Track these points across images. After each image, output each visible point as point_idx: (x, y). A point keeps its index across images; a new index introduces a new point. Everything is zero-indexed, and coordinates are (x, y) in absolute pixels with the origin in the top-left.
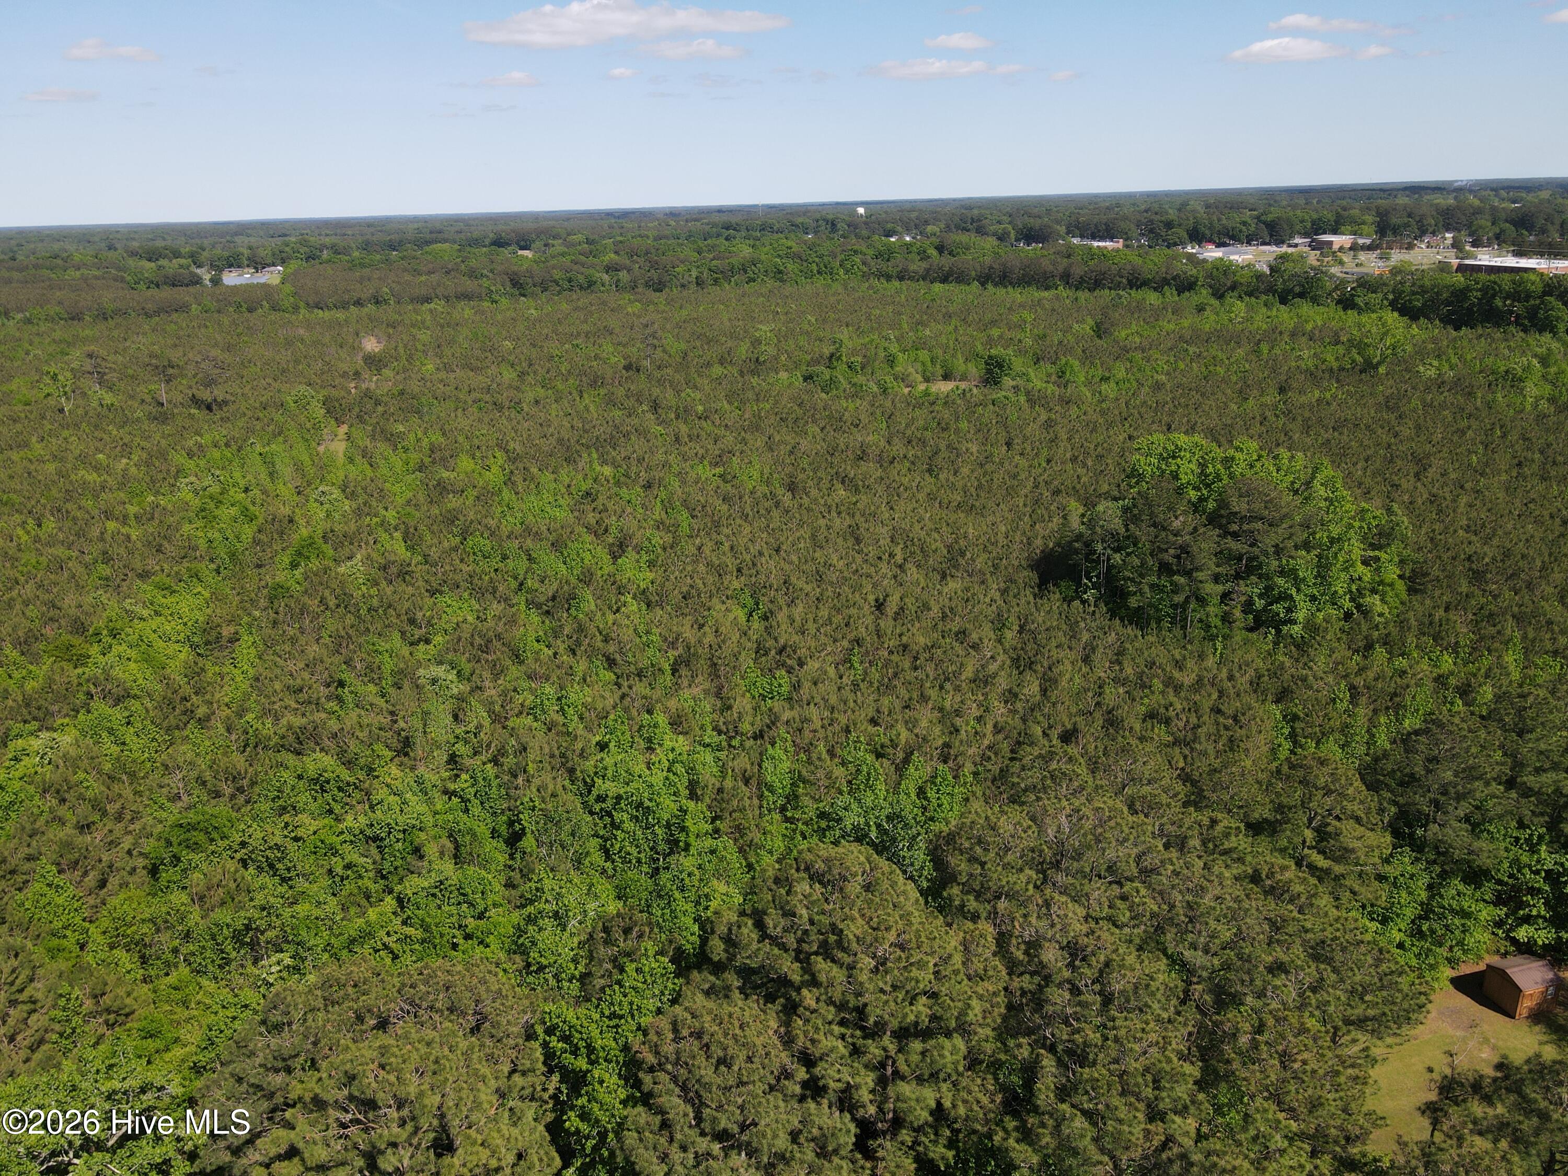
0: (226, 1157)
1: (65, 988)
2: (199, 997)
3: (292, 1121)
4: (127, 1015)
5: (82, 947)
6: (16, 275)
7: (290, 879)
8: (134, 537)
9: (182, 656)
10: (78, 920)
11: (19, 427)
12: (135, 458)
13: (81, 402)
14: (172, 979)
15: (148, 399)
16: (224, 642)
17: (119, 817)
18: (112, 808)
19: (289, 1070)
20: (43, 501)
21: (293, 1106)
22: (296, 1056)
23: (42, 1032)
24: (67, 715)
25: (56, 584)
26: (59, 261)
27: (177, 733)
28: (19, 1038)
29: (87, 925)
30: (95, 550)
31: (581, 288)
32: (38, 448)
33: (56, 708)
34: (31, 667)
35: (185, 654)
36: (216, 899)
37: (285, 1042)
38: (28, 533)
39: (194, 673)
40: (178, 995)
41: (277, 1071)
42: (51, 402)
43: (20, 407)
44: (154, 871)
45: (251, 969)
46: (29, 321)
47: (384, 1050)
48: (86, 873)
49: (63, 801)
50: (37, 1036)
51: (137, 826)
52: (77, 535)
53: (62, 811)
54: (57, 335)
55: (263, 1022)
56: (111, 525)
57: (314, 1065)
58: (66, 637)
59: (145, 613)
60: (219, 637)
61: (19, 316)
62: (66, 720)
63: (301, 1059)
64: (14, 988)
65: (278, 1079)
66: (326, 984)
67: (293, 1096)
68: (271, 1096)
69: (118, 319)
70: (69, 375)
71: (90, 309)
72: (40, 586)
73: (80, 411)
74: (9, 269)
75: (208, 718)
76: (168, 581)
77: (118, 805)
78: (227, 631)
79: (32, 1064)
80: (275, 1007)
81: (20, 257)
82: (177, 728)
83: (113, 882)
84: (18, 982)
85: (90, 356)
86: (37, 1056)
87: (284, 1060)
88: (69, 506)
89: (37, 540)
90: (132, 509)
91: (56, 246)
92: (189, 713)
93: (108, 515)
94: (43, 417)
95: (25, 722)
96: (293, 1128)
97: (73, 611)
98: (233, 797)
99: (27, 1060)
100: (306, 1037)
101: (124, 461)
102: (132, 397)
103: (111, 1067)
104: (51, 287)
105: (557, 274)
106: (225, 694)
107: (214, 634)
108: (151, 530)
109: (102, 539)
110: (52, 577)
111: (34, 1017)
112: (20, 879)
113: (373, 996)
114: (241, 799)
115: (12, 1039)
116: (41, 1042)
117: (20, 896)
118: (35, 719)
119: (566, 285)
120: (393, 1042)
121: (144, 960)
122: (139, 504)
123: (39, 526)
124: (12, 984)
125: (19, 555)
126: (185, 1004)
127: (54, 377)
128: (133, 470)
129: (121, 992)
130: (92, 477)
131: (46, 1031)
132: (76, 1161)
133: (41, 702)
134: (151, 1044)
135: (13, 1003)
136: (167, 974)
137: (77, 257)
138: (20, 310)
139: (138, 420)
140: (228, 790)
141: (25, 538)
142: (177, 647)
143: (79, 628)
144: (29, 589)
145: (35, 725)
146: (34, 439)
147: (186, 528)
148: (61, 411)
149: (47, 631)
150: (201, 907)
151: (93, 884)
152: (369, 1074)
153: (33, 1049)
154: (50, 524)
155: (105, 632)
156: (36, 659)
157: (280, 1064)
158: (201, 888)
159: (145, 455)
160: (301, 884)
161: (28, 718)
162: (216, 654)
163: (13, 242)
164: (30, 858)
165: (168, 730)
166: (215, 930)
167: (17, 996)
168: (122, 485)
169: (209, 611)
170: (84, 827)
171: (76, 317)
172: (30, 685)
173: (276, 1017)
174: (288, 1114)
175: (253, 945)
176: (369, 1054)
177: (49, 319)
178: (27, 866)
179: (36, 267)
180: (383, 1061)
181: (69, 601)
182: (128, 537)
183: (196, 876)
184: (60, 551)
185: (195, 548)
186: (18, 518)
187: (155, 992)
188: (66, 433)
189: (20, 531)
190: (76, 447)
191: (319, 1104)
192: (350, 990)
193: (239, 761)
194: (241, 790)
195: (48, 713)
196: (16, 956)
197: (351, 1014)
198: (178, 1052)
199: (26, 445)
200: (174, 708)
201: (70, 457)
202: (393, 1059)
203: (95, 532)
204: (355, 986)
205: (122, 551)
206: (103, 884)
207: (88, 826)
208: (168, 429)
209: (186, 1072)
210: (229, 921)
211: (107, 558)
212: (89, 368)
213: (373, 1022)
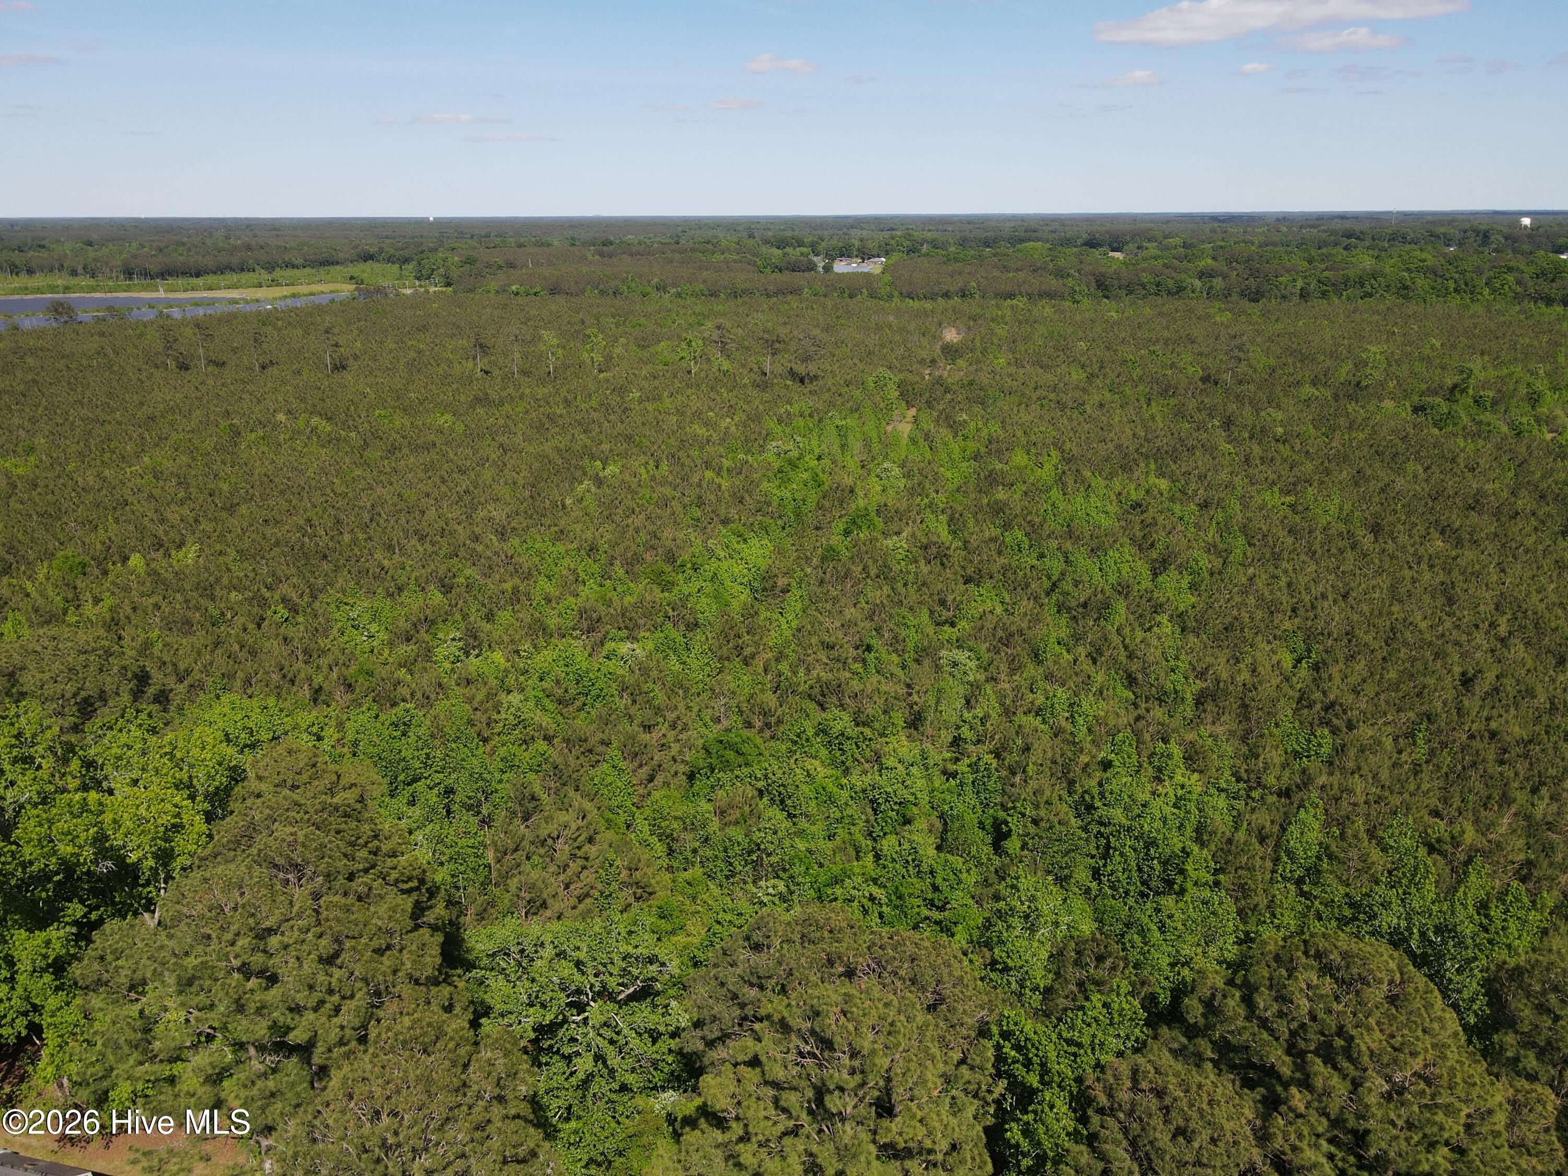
0: (700, 1046)
1: (611, 855)
2: (705, 897)
3: (760, 1034)
4: (650, 894)
5: (628, 827)
6: (677, 256)
7: (795, 816)
8: (723, 487)
9: (742, 597)
10: (629, 804)
11: (657, 383)
12: (736, 418)
13: (705, 367)
14: (687, 875)
15: (756, 369)
16: (777, 591)
17: (673, 726)
18: (671, 716)
19: (762, 988)
20: (663, 447)
21: (761, 1020)
22: (769, 977)
23: (588, 888)
24: (649, 630)
25: (660, 518)
26: (710, 246)
27: (726, 663)
28: (572, 887)
29: (634, 809)
30: (692, 493)
31: (1169, 293)
32: (667, 402)
33: (642, 622)
34: (631, 584)
35: (745, 596)
36: (732, 818)
37: (761, 960)
38: (648, 472)
39: (750, 614)
40: (690, 890)
41: (752, 985)
42: (683, 364)
43: (661, 367)
44: (691, 777)
45: (750, 887)
46: (679, 295)
47: (848, 998)
48: (641, 766)
49: (634, 702)
50: (585, 890)
51: (683, 737)
52: (683, 479)
53: (633, 710)
54: (698, 309)
55: (747, 938)
56: (709, 474)
57: (784, 991)
58: (661, 564)
59: (722, 554)
60: (774, 586)
61: (673, 291)
62: (647, 634)
63: (773, 982)
64: (576, 844)
65: (753, 993)
66: (806, 921)
67: (762, 1012)
68: (742, 1006)
69: (746, 299)
70: (700, 342)
71: (725, 288)
72: (648, 518)
73: (703, 374)
74: (673, 251)
75: (753, 656)
76: (741, 529)
77: (674, 715)
78: (782, 582)
79: (577, 912)
80: (759, 928)
81: (682, 242)
82: (728, 659)
83: (659, 779)
84: (579, 839)
85: (719, 328)
86: (581, 907)
87: (759, 977)
88: (681, 454)
89: (653, 478)
90: (726, 463)
91: (710, 233)
92: (739, 649)
93: (708, 465)
94: (675, 377)
95: (620, 629)
96: (759, 1040)
97: (669, 543)
98: (761, 731)
99: (574, 908)
100: (780, 963)
101: (728, 420)
102: (743, 366)
103: (630, 933)
104: (700, 268)
105: (1146, 278)
106: (772, 639)
107: (771, 582)
108: (738, 483)
109: (699, 485)
110: (659, 511)
111: (585, 873)
112: (594, 758)
113: (845, 945)
114: (768, 734)
115: (567, 886)
116: (587, 895)
117: (592, 772)
118: (626, 628)
119: (1153, 289)
120: (857, 994)
121: (671, 852)
122: (733, 459)
123: (657, 467)
124: (575, 840)
125: (639, 489)
126: (694, 899)
127: (689, 344)
128: (733, 429)
129: (649, 871)
130: (702, 431)
131: (592, 888)
132: (592, 1003)
133: (634, 614)
134: (664, 925)
135: (573, 856)
136: (685, 870)
137: (724, 243)
138: (675, 285)
139: (745, 386)
140: (758, 724)
141: (644, 476)
142: (740, 588)
143: (671, 558)
144: (639, 520)
145: (625, 633)
146: (666, 394)
147: (765, 485)
148: (689, 372)
149: (647, 557)
150: (721, 820)
151: (644, 776)
152: (831, 1014)
153: (580, 899)
154: (664, 467)
155: (689, 565)
156: (635, 578)
157: (754, 980)
158: (723, 804)
159: (744, 417)
160: (803, 824)
161: (622, 625)
162: (770, 600)
163: (680, 229)
164: (603, 742)
165: (720, 659)
166: (728, 844)
167: (577, 851)
168: (723, 441)
169: (770, 562)
170: (648, 728)
171: (714, 294)
172: (628, 599)
173: (757, 937)
174: (757, 1026)
175: (757, 864)
176: (835, 997)
177: (695, 295)
178: (601, 749)
179: (693, 250)
180: (846, 1007)
181: (667, 534)
182: (720, 486)
183: (720, 793)
184: (668, 491)
185: (769, 504)
186: (643, 458)
187: (674, 881)
188: (689, 391)
189: (643, 471)
190: (695, 404)
191: (784, 1027)
192: (826, 934)
193: (770, 700)
194: (768, 725)
195: (637, 626)
196: (583, 818)
197: (823, 955)
198: (680, 939)
199: (658, 398)
200: (728, 641)
201: (689, 412)
202: (854, 1009)
203: (695, 479)
204: (831, 932)
205: (713, 497)
206: (651, 779)
207: (649, 727)
208: (767, 396)
209: (685, 959)
210: (740, 840)
211: (700, 504)
212: (716, 338)
213: (841, 969)
